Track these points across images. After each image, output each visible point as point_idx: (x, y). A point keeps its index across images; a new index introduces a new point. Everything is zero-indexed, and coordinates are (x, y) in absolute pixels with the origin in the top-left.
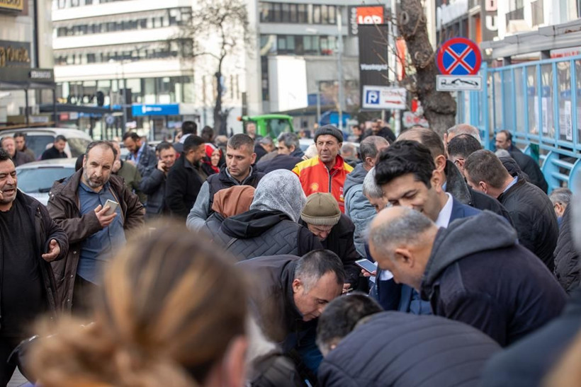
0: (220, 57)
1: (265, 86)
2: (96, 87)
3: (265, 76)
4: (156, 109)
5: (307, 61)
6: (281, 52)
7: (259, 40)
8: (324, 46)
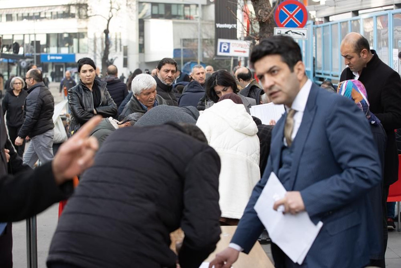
0: (108, 18)
1: (141, 43)
2: (13, 40)
3: (142, 34)
4: (58, 58)
5: (174, 23)
6: (154, 16)
7: (138, 5)
8: (187, 13)
